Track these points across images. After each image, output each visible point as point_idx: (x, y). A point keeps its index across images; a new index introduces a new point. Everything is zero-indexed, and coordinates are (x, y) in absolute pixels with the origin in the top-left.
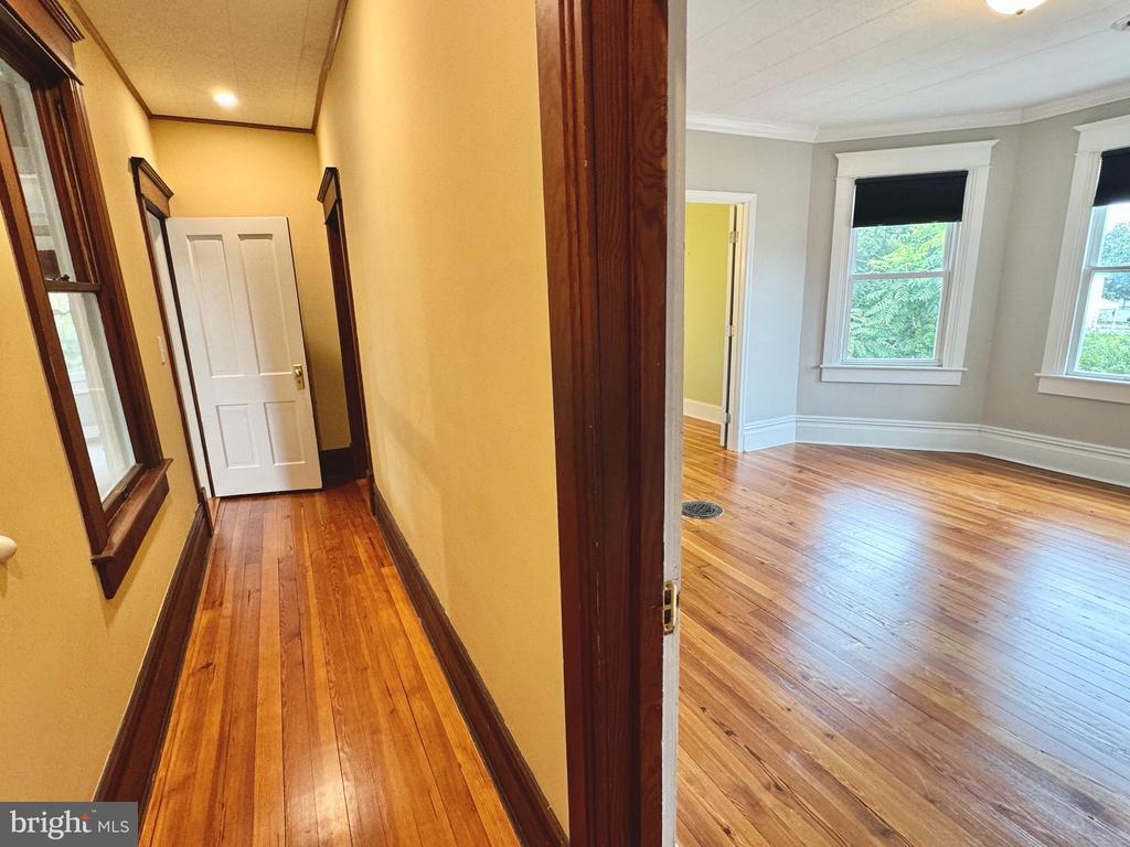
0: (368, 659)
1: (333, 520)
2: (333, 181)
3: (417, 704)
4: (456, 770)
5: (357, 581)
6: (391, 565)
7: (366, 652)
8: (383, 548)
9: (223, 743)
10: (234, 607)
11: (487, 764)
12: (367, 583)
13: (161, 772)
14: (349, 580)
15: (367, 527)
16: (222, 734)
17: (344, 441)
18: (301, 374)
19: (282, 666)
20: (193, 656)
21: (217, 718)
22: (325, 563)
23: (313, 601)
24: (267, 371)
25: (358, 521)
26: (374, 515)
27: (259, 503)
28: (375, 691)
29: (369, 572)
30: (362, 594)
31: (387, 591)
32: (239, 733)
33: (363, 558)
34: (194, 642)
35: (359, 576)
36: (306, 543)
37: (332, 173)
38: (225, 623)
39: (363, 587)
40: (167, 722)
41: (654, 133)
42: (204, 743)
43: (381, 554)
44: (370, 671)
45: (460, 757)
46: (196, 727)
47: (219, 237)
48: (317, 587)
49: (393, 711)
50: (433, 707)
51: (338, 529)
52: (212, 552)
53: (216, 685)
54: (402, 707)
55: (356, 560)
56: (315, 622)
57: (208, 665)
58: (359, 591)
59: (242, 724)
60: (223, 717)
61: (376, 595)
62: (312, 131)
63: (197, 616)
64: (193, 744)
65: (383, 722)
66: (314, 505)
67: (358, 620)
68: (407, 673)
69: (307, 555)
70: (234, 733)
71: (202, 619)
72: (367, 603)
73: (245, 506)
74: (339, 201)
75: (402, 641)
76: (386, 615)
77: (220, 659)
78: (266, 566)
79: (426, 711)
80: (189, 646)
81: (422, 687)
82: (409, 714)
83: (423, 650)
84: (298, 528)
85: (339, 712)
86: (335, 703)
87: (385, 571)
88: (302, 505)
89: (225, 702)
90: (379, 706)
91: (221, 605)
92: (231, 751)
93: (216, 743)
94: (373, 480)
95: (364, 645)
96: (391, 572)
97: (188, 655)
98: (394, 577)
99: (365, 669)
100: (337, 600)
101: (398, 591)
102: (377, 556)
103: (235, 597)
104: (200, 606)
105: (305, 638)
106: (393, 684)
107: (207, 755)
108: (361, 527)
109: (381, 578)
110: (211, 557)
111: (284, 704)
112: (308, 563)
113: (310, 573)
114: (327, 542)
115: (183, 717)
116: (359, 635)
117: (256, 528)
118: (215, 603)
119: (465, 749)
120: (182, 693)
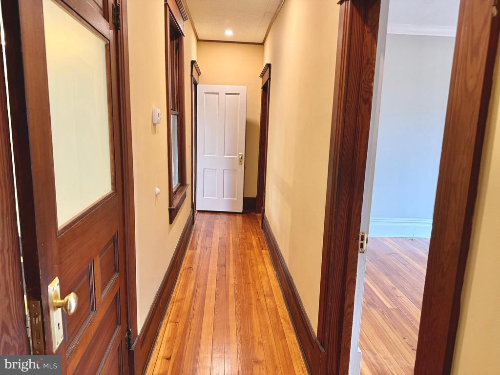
0: (251, 281)
1: (244, 228)
2: (268, 69)
3: (268, 300)
4: (280, 325)
5: (251, 253)
6: (266, 250)
7: (250, 278)
8: (264, 243)
9: (194, 292)
10: (201, 251)
11: (293, 326)
12: (254, 254)
13: (174, 295)
14: (247, 251)
15: (258, 233)
16: (194, 289)
17: (254, 194)
18: (242, 158)
19: (217, 275)
20: (185, 264)
21: (193, 284)
22: (238, 243)
23: (231, 257)
24: (227, 155)
25: (254, 230)
26: (262, 228)
27: (213, 216)
28: (252, 292)
29: (256, 250)
30: (252, 258)
31: (263, 259)
32: (200, 291)
33: (255, 244)
34: (186, 259)
35: (252, 251)
36: (231, 234)
37: (269, 66)
38: (197, 256)
39: (252, 255)
40: (176, 281)
41: (370, 75)
42: (188, 291)
43: (262, 244)
44: (251, 285)
45: (282, 321)
46: (185, 286)
47: (217, 94)
48: (234, 251)
49: (258, 300)
50: (275, 303)
51: (246, 231)
52: (193, 230)
53: (193, 274)
54: (262, 299)
55: (251, 245)
56: (231, 263)
57: (190, 268)
58: (251, 256)
59: (201, 288)
60: (195, 286)
61: (258, 259)
62: (263, 44)
63: (187, 251)
64: (184, 291)
65: (254, 302)
66: (236, 220)
67: (249, 267)
68: (266, 289)
69: (231, 238)
70: (198, 290)
71: (188, 252)
72: (254, 261)
73: (207, 215)
74: (269, 79)
75: (266, 278)
76: (261, 267)
77: (195, 266)
78: (214, 239)
79: (272, 303)
80: (184, 260)
81: (272, 295)
82: (264, 303)
83: (275, 283)
84: (228, 228)
85: (237, 294)
86: (236, 291)
87: (263, 251)
88: (231, 220)
89: (196, 280)
90: (253, 297)
91: (196, 249)
92: (197, 295)
93: (192, 291)
94: (264, 212)
95: (250, 275)
96: (266, 252)
97: (183, 263)
98: (267, 255)
99: (249, 283)
100: (241, 258)
101: (267, 260)
102: (261, 245)
103: (201, 248)
104: (188, 248)
105: (227, 268)
106: (260, 291)
107: (189, 294)
108: (255, 233)
109: (261, 254)
110: (193, 232)
111: (217, 287)
112: (231, 242)
113: (232, 245)
114: (240, 236)
115: (181, 281)
116: (248, 271)
117: (211, 225)
118: (194, 248)
119: (285, 320)
120: (181, 274)
